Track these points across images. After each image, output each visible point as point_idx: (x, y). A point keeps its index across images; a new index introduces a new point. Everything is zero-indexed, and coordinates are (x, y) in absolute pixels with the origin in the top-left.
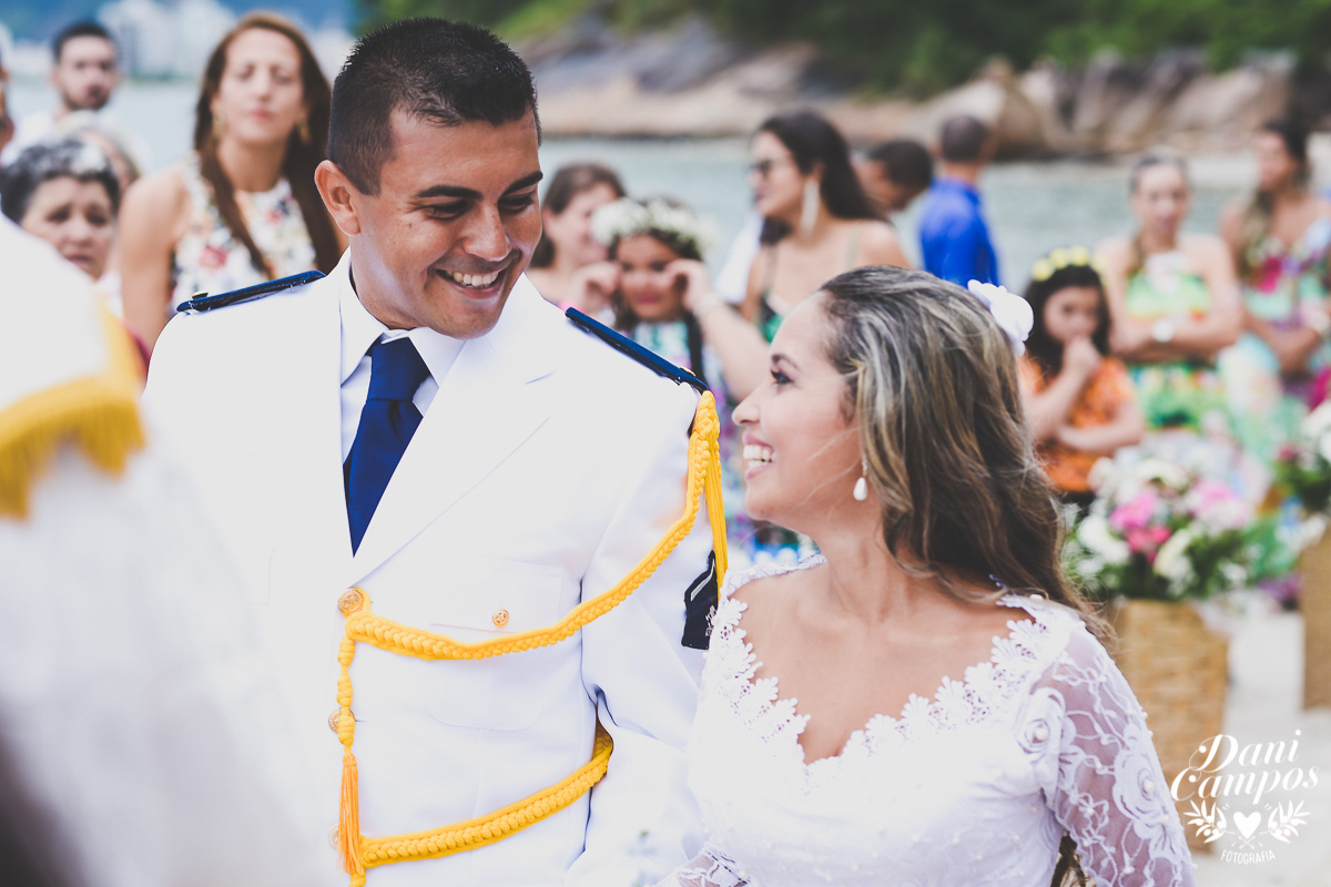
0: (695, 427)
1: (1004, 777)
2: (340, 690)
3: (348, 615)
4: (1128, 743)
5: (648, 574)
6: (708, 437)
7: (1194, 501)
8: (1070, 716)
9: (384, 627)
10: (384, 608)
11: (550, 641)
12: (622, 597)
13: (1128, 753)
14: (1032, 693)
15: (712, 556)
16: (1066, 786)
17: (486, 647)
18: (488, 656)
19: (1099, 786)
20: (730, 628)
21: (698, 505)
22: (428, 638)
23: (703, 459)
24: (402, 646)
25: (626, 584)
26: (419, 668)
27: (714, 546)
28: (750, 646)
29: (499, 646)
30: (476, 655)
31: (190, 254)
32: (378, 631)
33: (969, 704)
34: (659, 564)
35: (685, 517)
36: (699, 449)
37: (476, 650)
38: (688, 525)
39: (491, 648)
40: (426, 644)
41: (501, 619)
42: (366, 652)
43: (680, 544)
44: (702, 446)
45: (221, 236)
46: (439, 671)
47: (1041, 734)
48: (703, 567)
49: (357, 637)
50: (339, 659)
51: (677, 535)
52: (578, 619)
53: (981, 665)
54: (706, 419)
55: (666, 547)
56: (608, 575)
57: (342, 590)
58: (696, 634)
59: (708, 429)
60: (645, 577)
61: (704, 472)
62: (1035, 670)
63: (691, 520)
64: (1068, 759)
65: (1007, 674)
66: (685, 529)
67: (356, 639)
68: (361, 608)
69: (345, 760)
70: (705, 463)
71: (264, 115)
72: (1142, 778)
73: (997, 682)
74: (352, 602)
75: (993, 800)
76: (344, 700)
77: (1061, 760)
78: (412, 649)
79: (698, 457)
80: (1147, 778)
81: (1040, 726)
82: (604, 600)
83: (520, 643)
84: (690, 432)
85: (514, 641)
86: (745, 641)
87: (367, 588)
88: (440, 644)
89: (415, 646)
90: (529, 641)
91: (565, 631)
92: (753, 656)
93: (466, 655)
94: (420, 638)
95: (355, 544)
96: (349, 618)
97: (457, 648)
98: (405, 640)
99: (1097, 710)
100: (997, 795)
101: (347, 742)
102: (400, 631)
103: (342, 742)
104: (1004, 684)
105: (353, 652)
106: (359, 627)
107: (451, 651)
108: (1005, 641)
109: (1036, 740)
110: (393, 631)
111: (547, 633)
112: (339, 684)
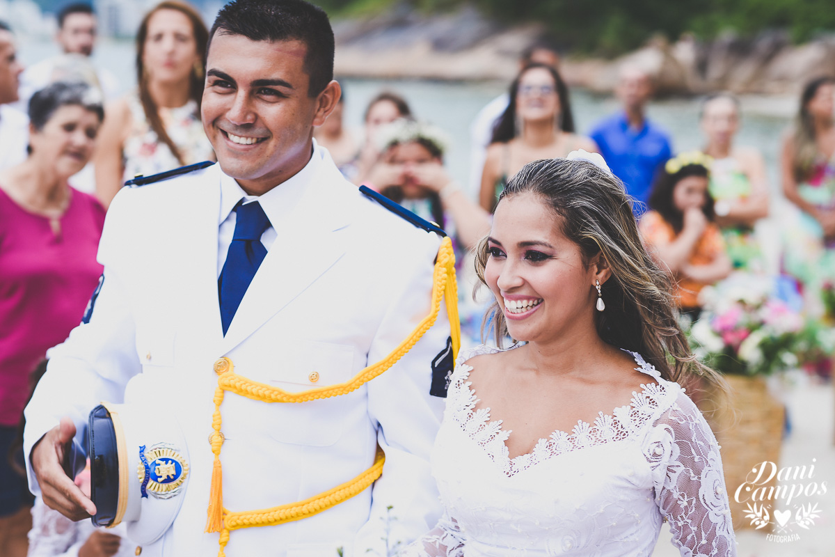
0: (438, 259)
1: (634, 475)
2: (214, 420)
3: (220, 374)
4: (710, 462)
5: (407, 350)
6: (446, 265)
7: (764, 314)
8: (677, 443)
9: (242, 382)
10: (242, 370)
11: (344, 391)
12: (390, 365)
13: (709, 468)
14: (654, 426)
15: (449, 340)
16: (671, 487)
17: (304, 395)
18: (306, 401)
19: (690, 488)
20: (461, 381)
21: (439, 308)
22: (268, 389)
23: (443, 279)
24: (252, 394)
25: (392, 357)
26: (263, 407)
27: (451, 333)
28: (473, 391)
29: (312, 395)
30: (298, 400)
31: (133, 148)
32: (238, 385)
33: (615, 429)
34: (414, 344)
35: (430, 315)
36: (440, 273)
37: (298, 397)
38: (433, 320)
39: (307, 396)
40: (267, 393)
41: (314, 378)
42: (230, 397)
43: (428, 332)
44: (441, 270)
45: (151, 137)
46: (275, 409)
47: (658, 451)
48: (444, 346)
49: (225, 388)
50: (214, 401)
51: (425, 326)
52: (362, 378)
53: (624, 407)
54: (445, 254)
55: (418, 334)
56: (382, 351)
57: (216, 359)
58: (439, 388)
59: (446, 260)
60: (404, 352)
61: (443, 287)
62: (657, 413)
63: (434, 317)
64: (674, 469)
65: (640, 414)
66: (431, 322)
67: (224, 389)
68: (227, 370)
69: (215, 463)
70: (444, 281)
71: (171, 64)
72: (716, 485)
73: (633, 418)
74: (222, 366)
75: (626, 488)
76: (216, 427)
77: (668, 469)
78: (259, 396)
79: (440, 278)
80: (718, 485)
81: (658, 446)
82: (378, 366)
83: (325, 393)
84: (435, 262)
85: (321, 392)
86: (470, 388)
87: (231, 358)
88: (276, 393)
89: (260, 394)
90: (330, 392)
91: (353, 385)
92: (475, 396)
93: (291, 400)
94: (264, 389)
95: (225, 330)
96: (221, 376)
97: (286, 396)
98: (254, 391)
99: (693, 440)
100: (629, 485)
101: (217, 452)
102: (251, 385)
103: (213, 452)
104: (638, 419)
105: (223, 397)
106: (226, 382)
107: (283, 397)
108: (640, 394)
109: (655, 454)
110: (247, 384)
111: (342, 387)
112: (214, 416)
